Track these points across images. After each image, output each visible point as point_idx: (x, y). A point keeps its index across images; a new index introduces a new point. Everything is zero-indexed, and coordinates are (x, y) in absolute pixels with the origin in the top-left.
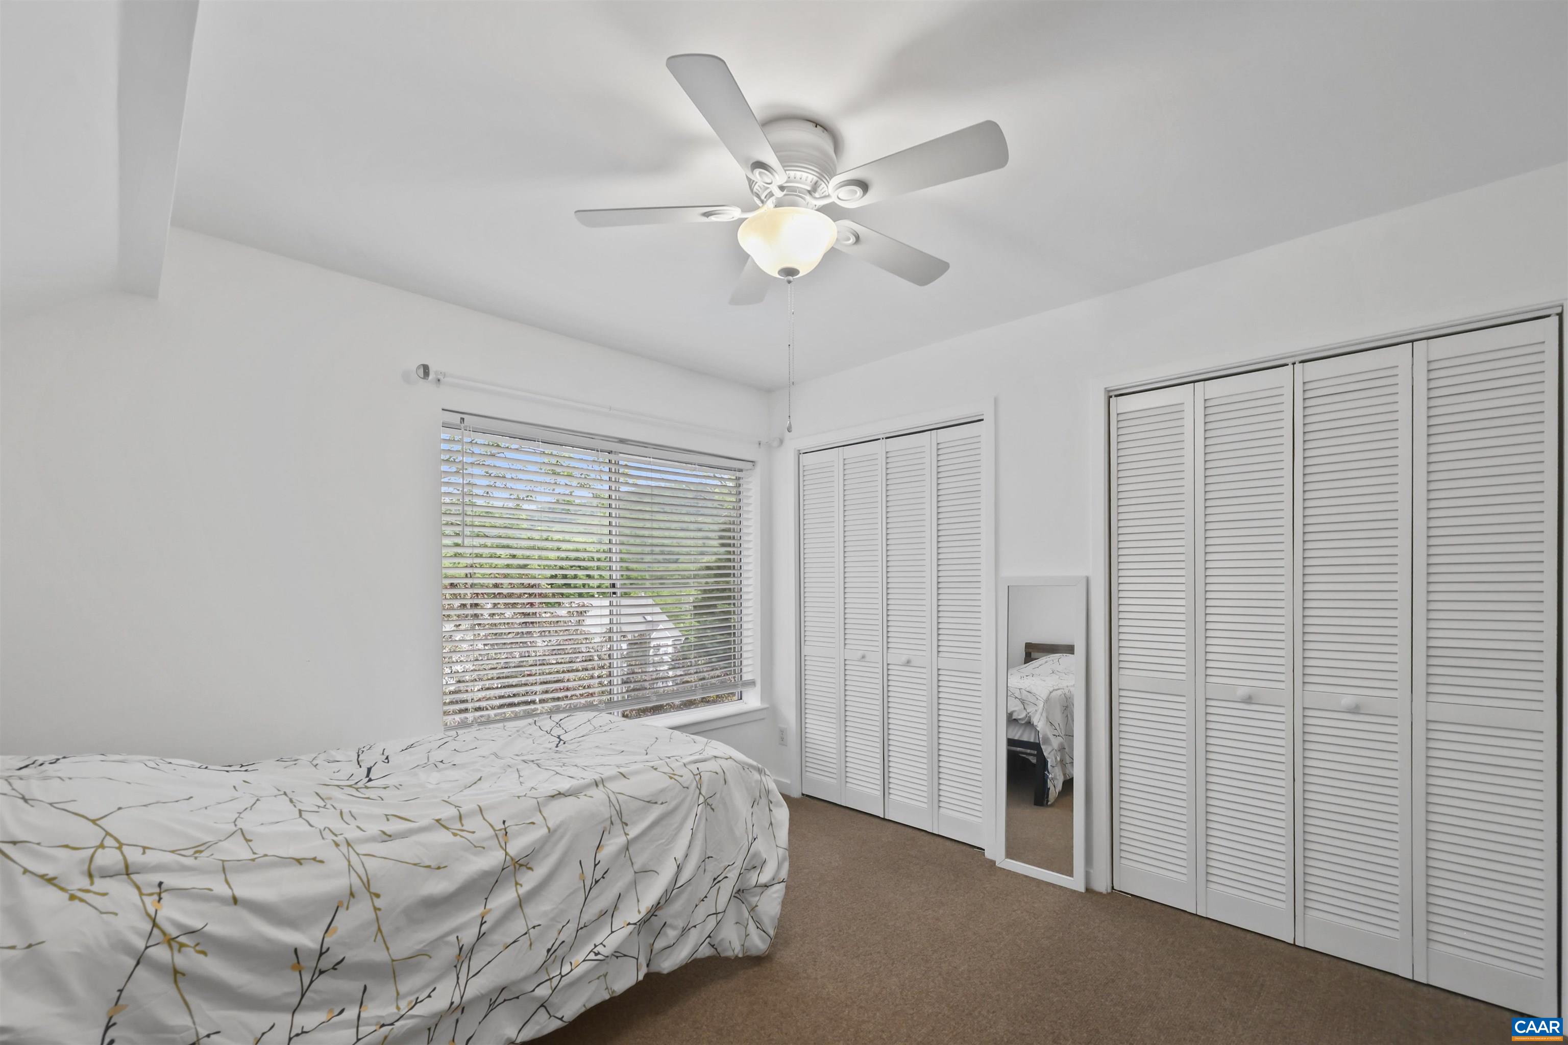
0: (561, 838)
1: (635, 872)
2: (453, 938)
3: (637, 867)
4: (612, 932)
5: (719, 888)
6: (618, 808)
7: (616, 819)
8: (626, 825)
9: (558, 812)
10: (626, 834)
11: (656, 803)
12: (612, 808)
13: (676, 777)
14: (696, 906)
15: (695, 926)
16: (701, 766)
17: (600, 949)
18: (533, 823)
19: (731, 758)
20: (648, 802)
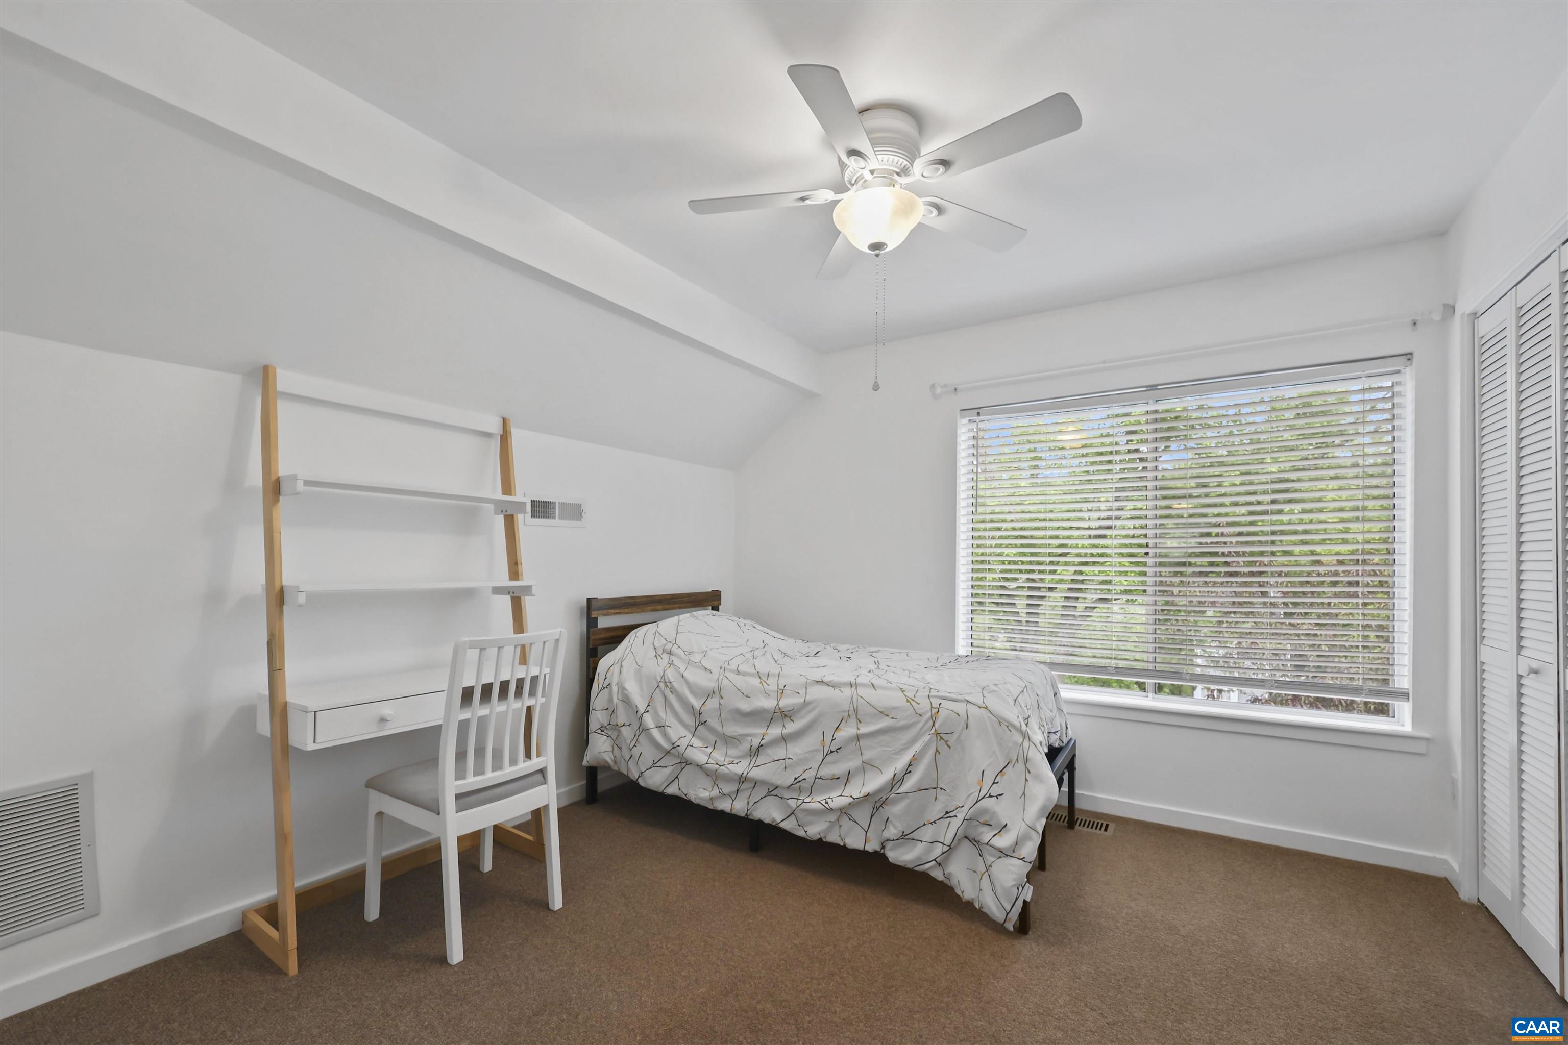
0: (810, 711)
1: (863, 762)
2: (749, 739)
3: (865, 758)
4: (841, 795)
5: (950, 823)
6: (855, 706)
7: (852, 712)
8: (860, 722)
9: (816, 693)
10: (858, 729)
11: (888, 716)
12: (852, 705)
13: (913, 703)
14: (924, 825)
15: (922, 841)
16: (945, 704)
17: (829, 801)
18: (798, 693)
19: (986, 708)
20: (881, 712)
